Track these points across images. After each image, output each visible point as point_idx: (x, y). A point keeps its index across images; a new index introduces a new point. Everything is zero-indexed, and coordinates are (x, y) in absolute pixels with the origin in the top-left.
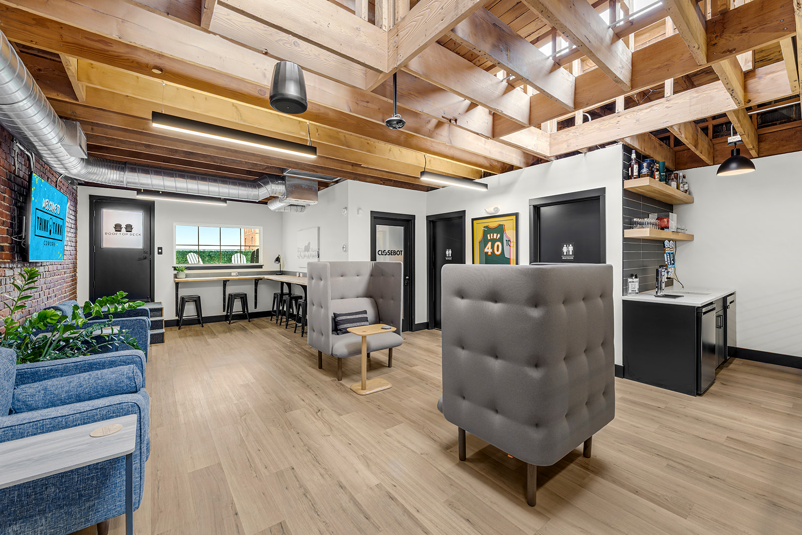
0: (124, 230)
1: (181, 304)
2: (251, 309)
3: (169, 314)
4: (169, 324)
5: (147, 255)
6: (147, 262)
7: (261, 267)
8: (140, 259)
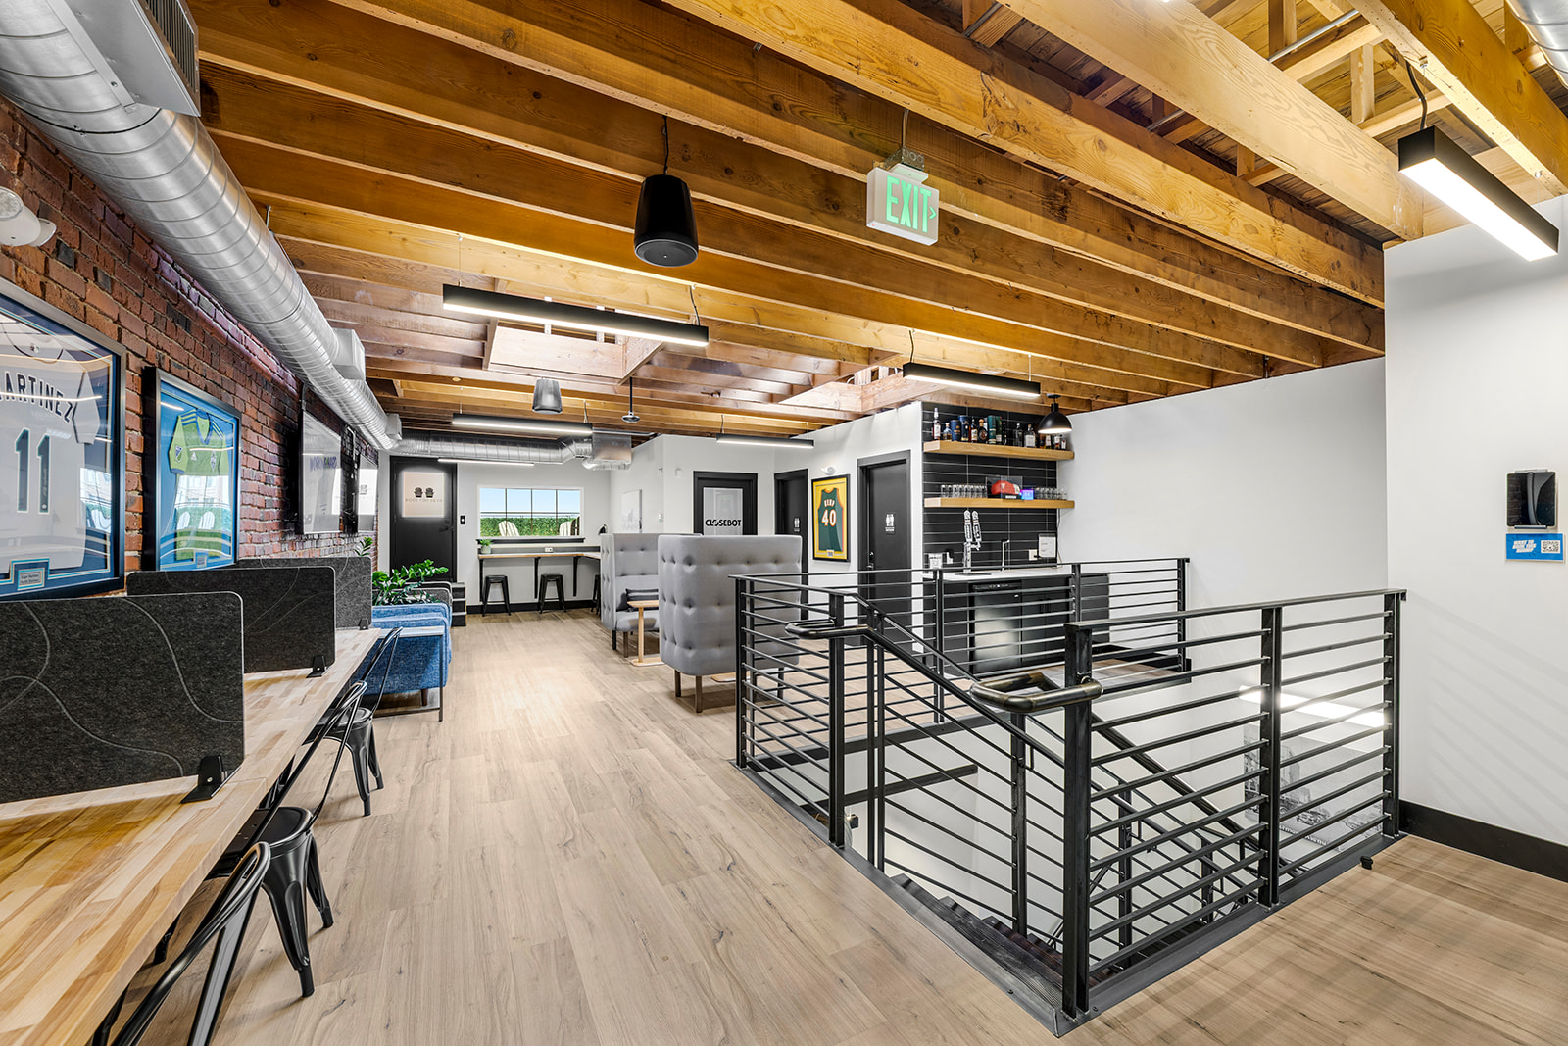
0: (424, 495)
1: (486, 585)
2: (569, 597)
3: (472, 598)
4: (473, 610)
5: (449, 525)
6: (448, 533)
7: (582, 540)
8: (441, 531)
